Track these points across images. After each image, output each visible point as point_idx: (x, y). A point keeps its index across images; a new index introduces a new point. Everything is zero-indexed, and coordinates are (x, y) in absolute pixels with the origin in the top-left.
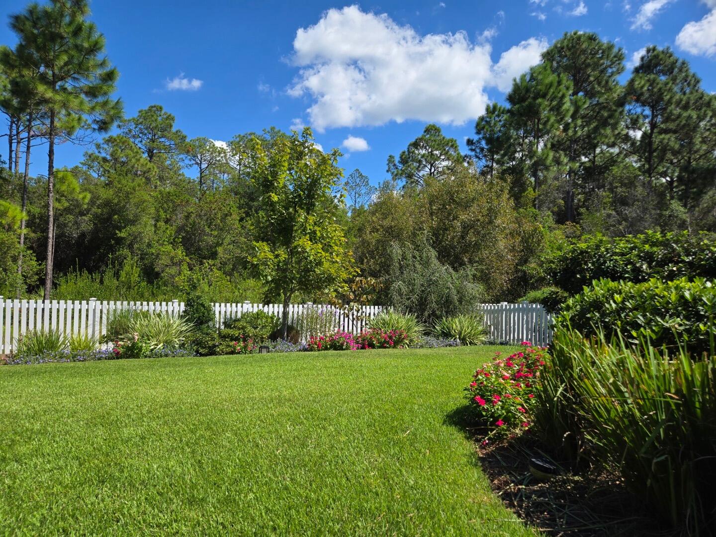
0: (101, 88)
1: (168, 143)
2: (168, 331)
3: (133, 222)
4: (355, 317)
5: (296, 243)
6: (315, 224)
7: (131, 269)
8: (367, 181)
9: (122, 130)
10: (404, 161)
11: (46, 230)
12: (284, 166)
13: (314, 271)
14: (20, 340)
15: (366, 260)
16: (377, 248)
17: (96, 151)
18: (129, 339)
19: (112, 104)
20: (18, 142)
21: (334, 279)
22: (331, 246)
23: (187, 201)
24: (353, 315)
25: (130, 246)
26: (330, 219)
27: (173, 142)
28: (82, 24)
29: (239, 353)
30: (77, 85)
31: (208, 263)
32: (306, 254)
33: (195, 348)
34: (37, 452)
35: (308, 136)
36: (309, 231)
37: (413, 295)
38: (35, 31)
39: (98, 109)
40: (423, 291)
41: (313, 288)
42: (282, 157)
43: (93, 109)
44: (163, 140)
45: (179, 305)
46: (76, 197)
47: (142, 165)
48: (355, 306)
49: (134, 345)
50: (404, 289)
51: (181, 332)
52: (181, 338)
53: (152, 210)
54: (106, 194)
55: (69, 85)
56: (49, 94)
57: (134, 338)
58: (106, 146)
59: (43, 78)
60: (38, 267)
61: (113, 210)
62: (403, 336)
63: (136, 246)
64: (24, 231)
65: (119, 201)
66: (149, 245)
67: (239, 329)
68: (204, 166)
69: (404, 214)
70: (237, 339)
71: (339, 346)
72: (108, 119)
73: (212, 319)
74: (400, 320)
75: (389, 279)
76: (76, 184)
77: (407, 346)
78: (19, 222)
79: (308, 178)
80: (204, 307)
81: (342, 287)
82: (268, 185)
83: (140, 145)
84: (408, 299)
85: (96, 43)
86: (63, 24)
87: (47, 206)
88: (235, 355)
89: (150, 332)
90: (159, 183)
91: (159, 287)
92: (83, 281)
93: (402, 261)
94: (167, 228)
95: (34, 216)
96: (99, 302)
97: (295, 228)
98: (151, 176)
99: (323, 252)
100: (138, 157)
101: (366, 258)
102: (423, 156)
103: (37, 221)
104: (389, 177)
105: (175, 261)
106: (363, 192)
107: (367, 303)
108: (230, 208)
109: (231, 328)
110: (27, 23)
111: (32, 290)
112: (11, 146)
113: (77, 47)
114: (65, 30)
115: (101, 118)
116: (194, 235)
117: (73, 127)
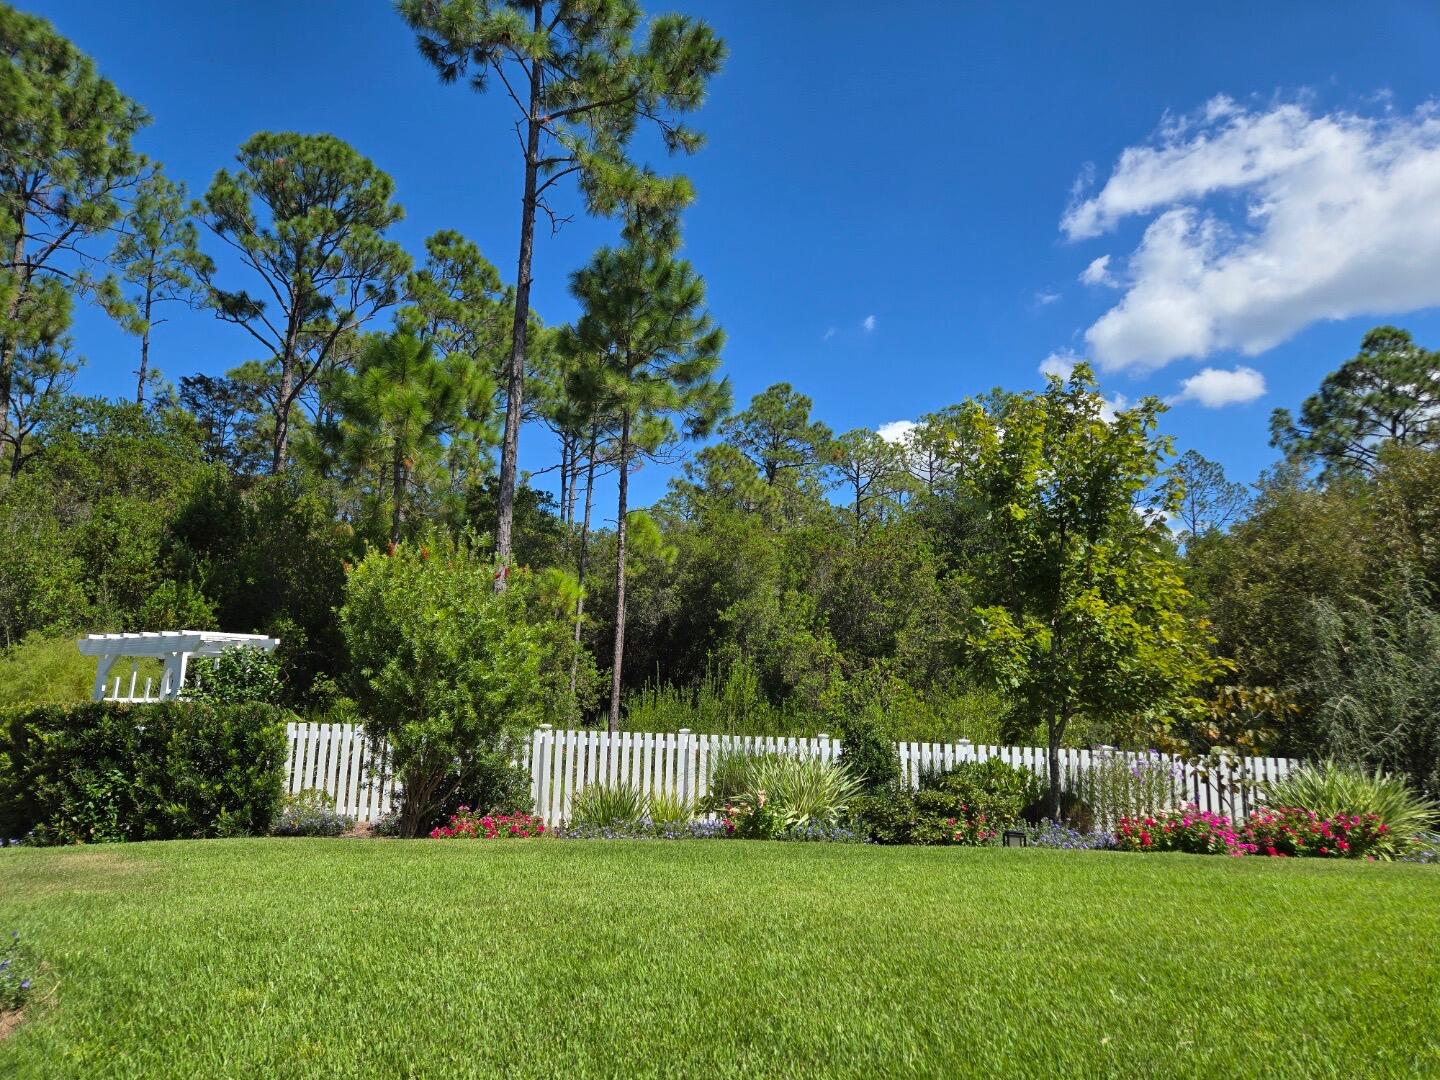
0: (698, 365)
1: (800, 449)
2: (817, 791)
3: (744, 593)
4: (1225, 782)
5: (1069, 606)
6: (1112, 562)
7: (743, 679)
8: (1220, 474)
9: (725, 436)
10: (1315, 416)
11: (612, 616)
12: (1034, 448)
13: (1117, 667)
14: (574, 802)
15: (1239, 650)
16: (1268, 619)
17: (686, 477)
18: (750, 804)
19: (714, 389)
20: (574, 476)
21: (1167, 686)
22: (1152, 609)
23: (838, 547)
24: (1220, 777)
25: (740, 639)
26: (1145, 549)
27: (809, 446)
28: (671, 265)
29: (960, 843)
30: (662, 367)
31: (880, 664)
32: (1095, 629)
33: (869, 827)
34: (626, 974)
35: (1084, 381)
36: (1098, 579)
37: (1389, 730)
38: (604, 292)
39: (693, 400)
40: (1417, 719)
41: (1114, 706)
42: (1030, 429)
43: (685, 401)
44: (791, 443)
45: (831, 746)
46: (657, 557)
47: (757, 491)
48: (1224, 755)
49: (758, 813)
50: (1362, 714)
51: (840, 793)
52: (841, 807)
53: (776, 570)
54: (701, 547)
55: (651, 368)
56: (622, 387)
57: (757, 801)
58: (700, 466)
59: (613, 362)
60: (599, 679)
61: (712, 574)
62: (1374, 830)
63: (749, 637)
64: (582, 618)
65: (722, 558)
66: (771, 635)
67: (956, 792)
68: (864, 479)
69: (1334, 536)
70: (952, 813)
71: (1196, 844)
72: (707, 416)
73: (896, 775)
74: (1359, 790)
75: (1312, 689)
76: (657, 534)
77: (1388, 858)
78: (574, 603)
79: (1088, 467)
80: (879, 748)
81: (1189, 706)
82: (1001, 489)
83: (754, 457)
84: (1376, 739)
85: (692, 293)
86: (644, 270)
87: (615, 574)
88: (952, 847)
89: (785, 790)
90: (784, 521)
91: (791, 713)
92: (666, 701)
93: (1347, 645)
94: (803, 600)
95: (595, 591)
96: (694, 737)
97: (1065, 574)
98: (772, 509)
99: (1134, 624)
100: (751, 478)
101: (1241, 643)
102: (1368, 402)
103: (600, 600)
104: (1278, 455)
105: (818, 661)
106: (1211, 498)
107: (1255, 750)
108: (918, 553)
109: (939, 790)
110: (594, 281)
111: (589, 720)
112: (564, 483)
113: (664, 306)
114: (646, 281)
115: (697, 414)
116: (851, 609)
117: (655, 439)
